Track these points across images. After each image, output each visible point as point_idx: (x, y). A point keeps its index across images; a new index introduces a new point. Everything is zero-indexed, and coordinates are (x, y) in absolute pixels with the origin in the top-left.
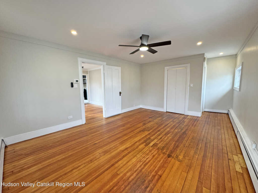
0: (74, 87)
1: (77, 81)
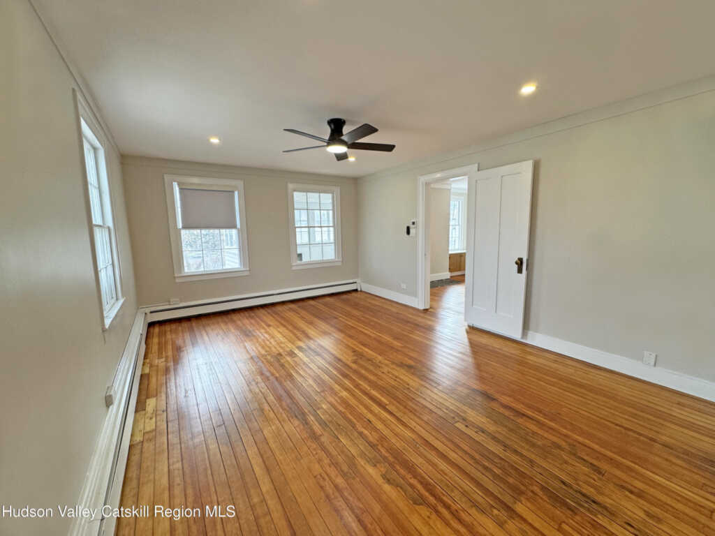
0: (412, 235)
1: (414, 223)
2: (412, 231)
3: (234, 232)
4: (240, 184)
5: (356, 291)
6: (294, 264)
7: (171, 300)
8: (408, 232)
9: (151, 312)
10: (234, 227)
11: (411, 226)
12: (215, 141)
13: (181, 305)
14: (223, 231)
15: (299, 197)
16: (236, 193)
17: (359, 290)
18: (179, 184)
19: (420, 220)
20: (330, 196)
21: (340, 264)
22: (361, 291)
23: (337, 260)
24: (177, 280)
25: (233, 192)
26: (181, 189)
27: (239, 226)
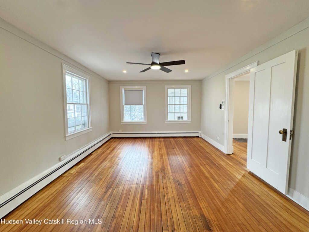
0: (222, 109)
1: (223, 102)
2: (223, 107)
3: (142, 106)
4: (145, 87)
5: (198, 137)
6: (166, 121)
7: (120, 130)
8: (221, 108)
9: (113, 134)
10: (142, 104)
11: (222, 104)
12: (125, 72)
13: (122, 133)
14: (138, 106)
15: (170, 91)
16: (143, 91)
17: (200, 136)
18: (124, 89)
19: (226, 100)
20: (186, 90)
21: (190, 122)
22: (201, 137)
23: (188, 121)
24: (122, 124)
25: (142, 91)
26: (125, 91)
27: (144, 104)
